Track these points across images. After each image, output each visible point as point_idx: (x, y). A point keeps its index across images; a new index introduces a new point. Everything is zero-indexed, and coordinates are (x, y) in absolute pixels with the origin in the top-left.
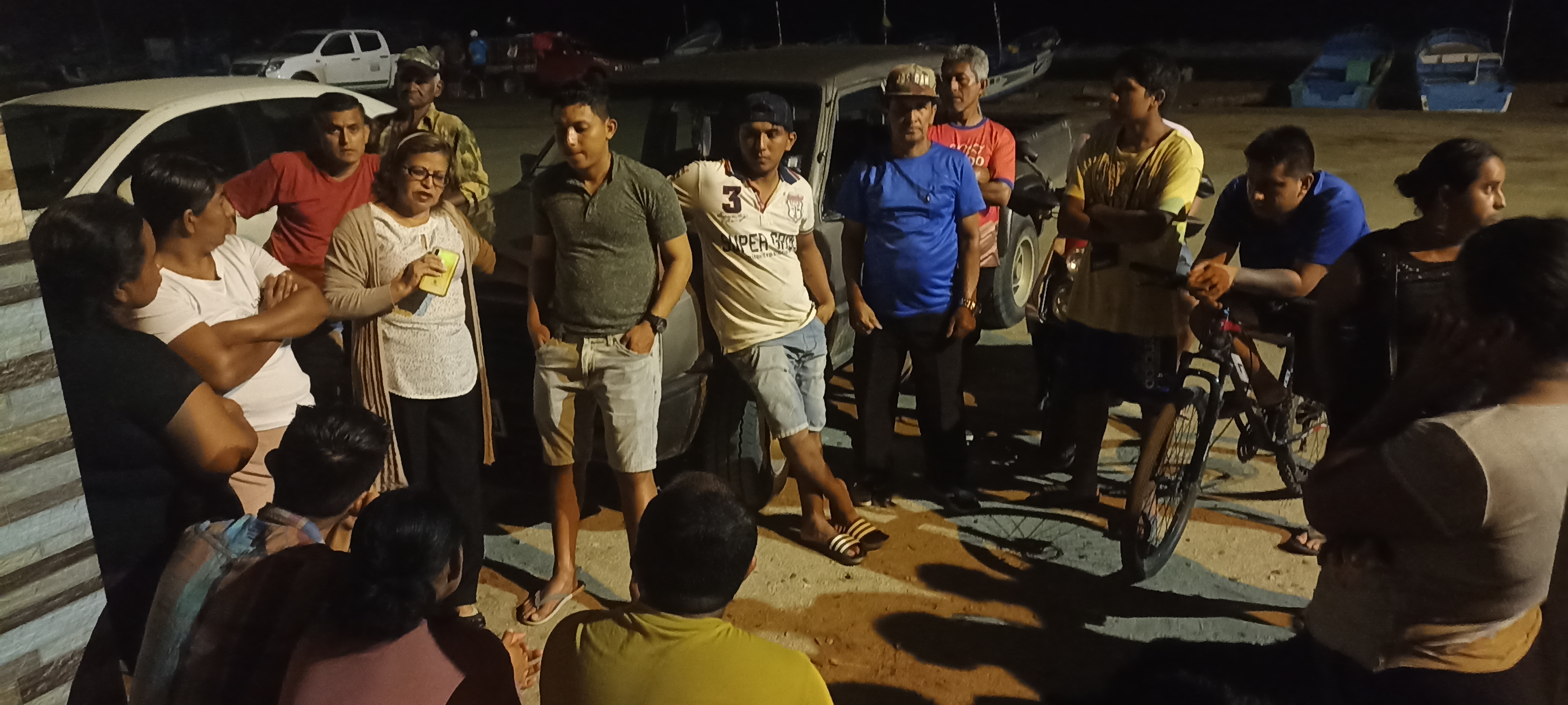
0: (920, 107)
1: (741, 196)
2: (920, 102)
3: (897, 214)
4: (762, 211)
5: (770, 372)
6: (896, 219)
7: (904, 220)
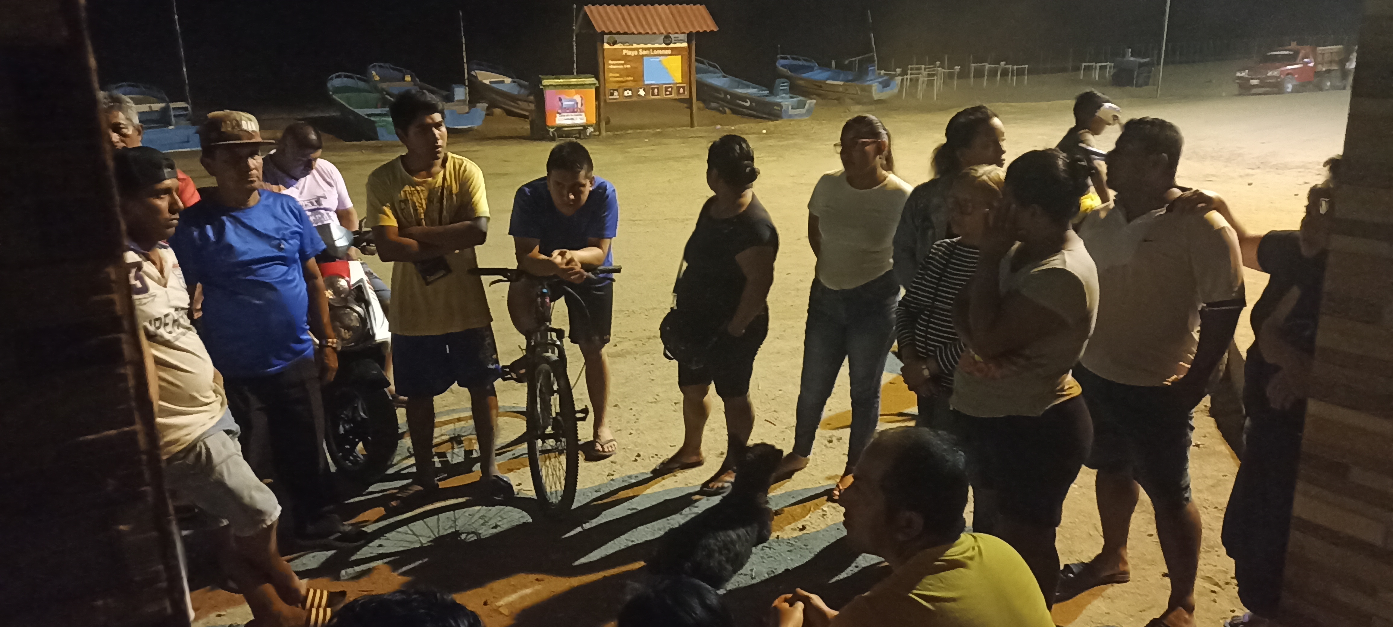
0: (252, 155)
1: (145, 273)
2: (253, 149)
3: (255, 267)
4: (165, 286)
5: (229, 461)
6: (253, 272)
7: (263, 271)
